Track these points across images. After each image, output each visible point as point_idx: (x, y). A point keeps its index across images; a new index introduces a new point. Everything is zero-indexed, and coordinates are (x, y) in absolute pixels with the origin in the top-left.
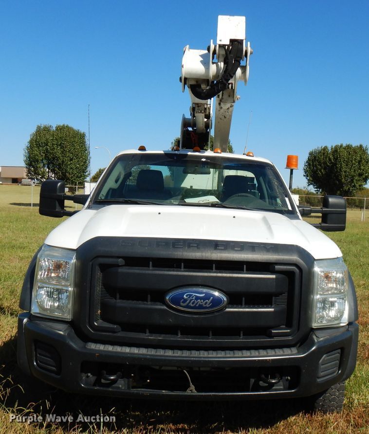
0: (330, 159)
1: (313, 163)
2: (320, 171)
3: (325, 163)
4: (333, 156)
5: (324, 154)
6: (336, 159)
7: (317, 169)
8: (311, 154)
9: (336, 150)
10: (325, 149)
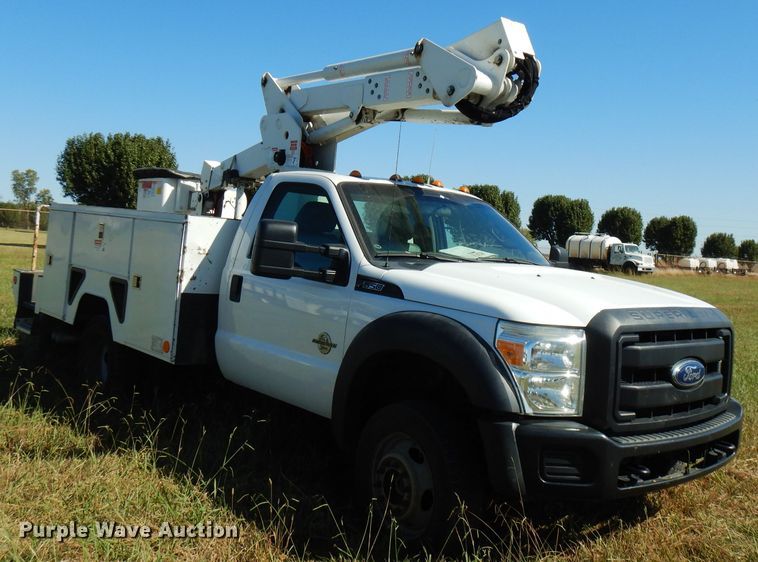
0: (108, 156)
1: (75, 160)
2: (90, 173)
3: (98, 161)
4: (114, 151)
5: (96, 145)
6: (119, 156)
7: (84, 171)
8: (71, 143)
9: (117, 142)
10: (97, 137)
